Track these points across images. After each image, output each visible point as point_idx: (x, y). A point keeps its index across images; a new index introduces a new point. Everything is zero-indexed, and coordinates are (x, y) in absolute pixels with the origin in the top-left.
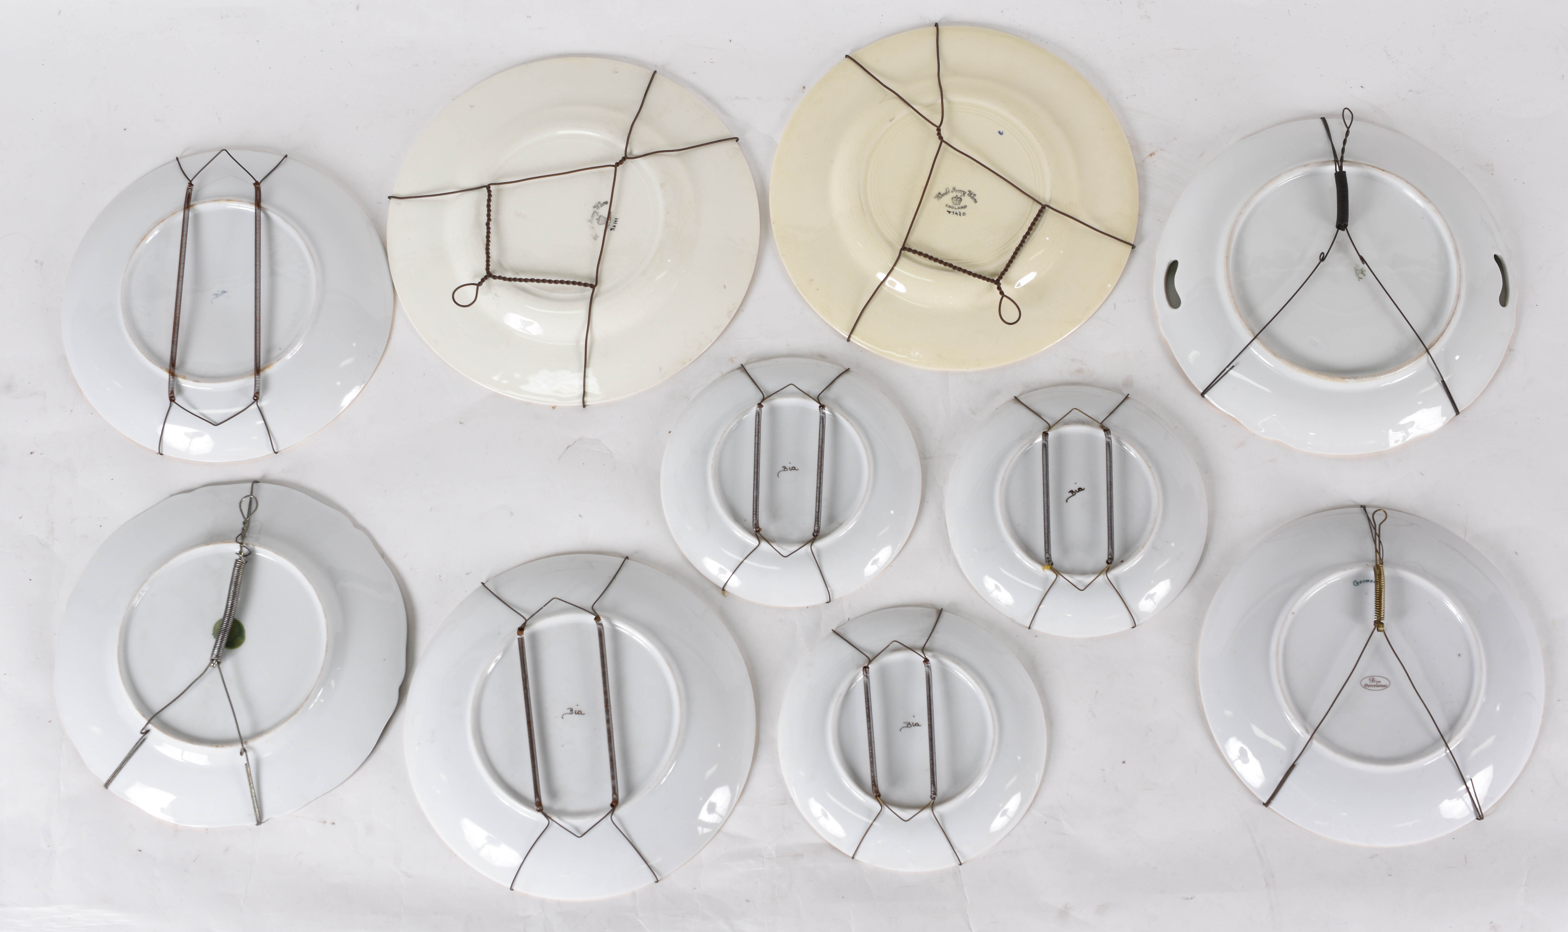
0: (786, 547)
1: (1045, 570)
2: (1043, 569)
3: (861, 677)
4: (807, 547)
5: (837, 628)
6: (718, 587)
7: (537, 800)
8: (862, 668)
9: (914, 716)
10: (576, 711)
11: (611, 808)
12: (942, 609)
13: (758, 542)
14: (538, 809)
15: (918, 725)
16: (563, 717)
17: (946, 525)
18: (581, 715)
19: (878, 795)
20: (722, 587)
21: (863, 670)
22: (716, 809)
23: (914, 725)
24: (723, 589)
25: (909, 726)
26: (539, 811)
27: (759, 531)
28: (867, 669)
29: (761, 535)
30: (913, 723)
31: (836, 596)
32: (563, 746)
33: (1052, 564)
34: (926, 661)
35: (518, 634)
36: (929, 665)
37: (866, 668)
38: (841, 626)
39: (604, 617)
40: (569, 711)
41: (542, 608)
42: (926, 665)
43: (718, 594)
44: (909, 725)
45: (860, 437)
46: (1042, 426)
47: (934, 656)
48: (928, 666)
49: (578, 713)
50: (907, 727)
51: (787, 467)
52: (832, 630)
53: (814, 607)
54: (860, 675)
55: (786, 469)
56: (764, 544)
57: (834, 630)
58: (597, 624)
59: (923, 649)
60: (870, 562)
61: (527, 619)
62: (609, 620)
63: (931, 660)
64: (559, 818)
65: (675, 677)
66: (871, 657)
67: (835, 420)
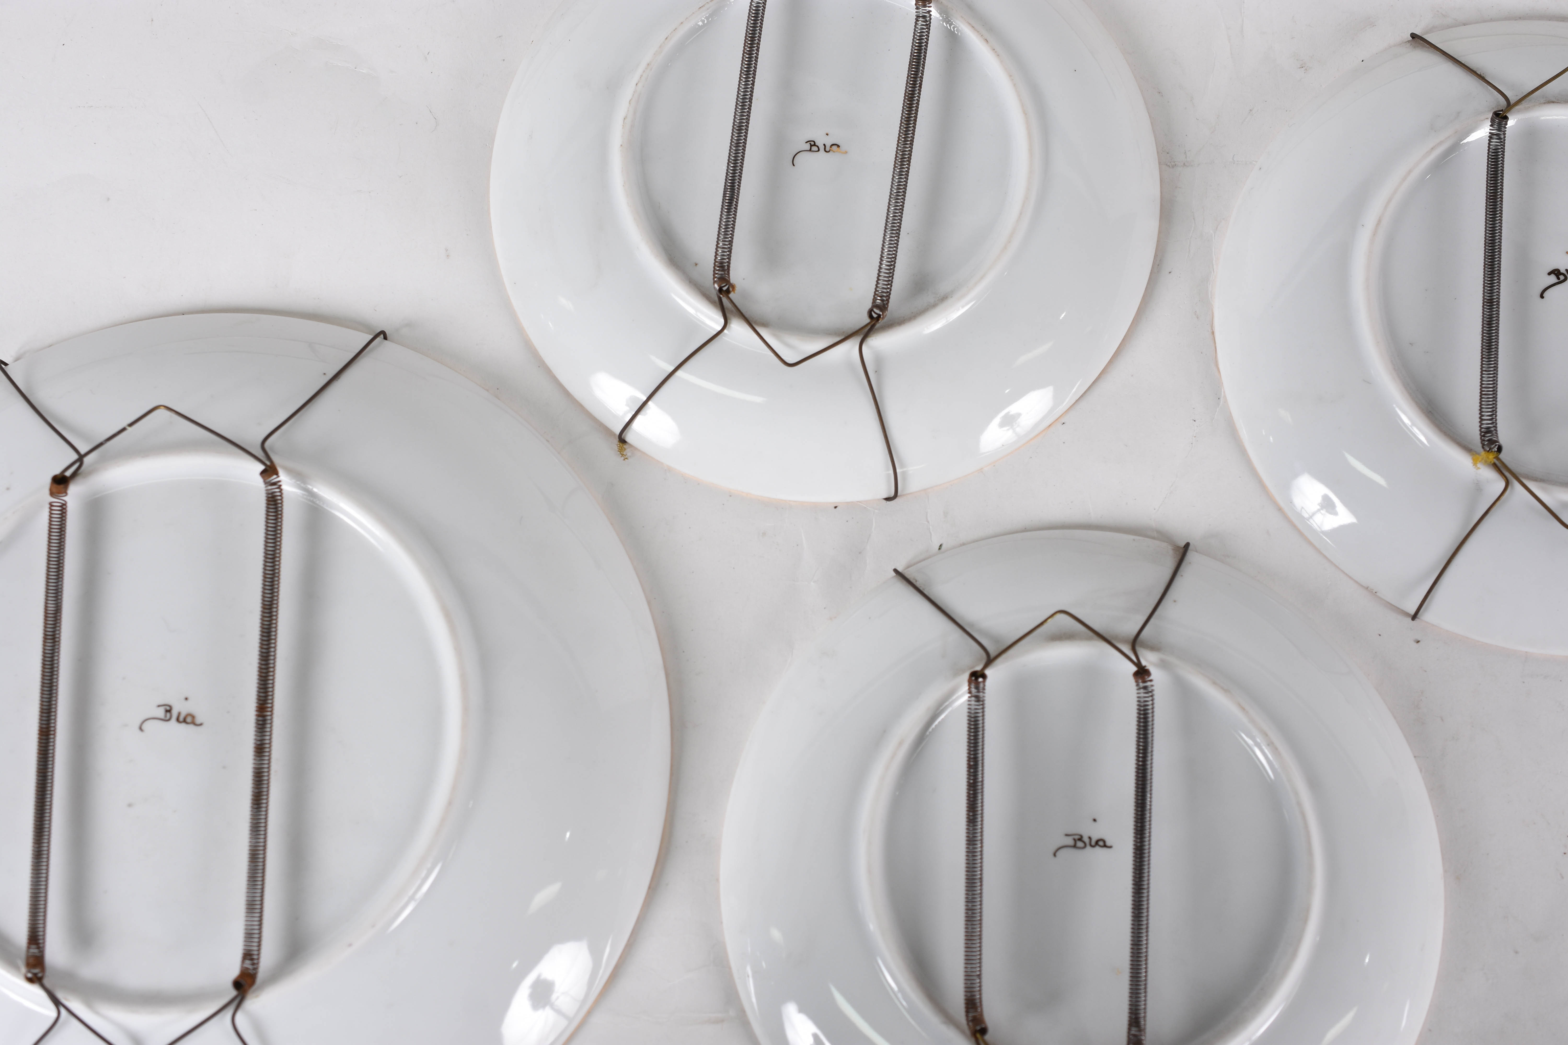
0: (794, 340)
1: (1479, 465)
2: (1475, 464)
3: (962, 698)
4: (850, 348)
5: (908, 567)
6: (607, 431)
7: (34, 950)
8: (966, 676)
9: (1095, 820)
10: (179, 714)
11: (233, 993)
12: (1187, 545)
13: (722, 321)
14: (30, 975)
15: (1105, 846)
16: (144, 727)
17: (1213, 333)
18: (192, 727)
19: (978, 1028)
20: (618, 431)
21: (970, 682)
22: (554, 997)
23: (1093, 843)
24: (622, 440)
25: (1080, 844)
26: (30, 980)
27: (728, 292)
28: (980, 680)
29: (731, 301)
30: (1090, 838)
31: (913, 483)
32: (130, 805)
33: (1500, 449)
34: (1142, 673)
35: (52, 494)
36: (1149, 684)
37: (977, 677)
38: (915, 564)
39: (290, 471)
40: (161, 713)
41: (124, 429)
42: (1141, 685)
43: (607, 450)
44: (1079, 842)
45: (1015, 85)
46: (1490, 101)
47: (1163, 665)
48: (1145, 688)
49: (185, 721)
50: (1075, 846)
51: (820, 143)
52: (896, 571)
53: (852, 506)
54: (960, 693)
55: (814, 148)
56: (738, 328)
57: (900, 569)
58: (265, 483)
59: (1135, 642)
60: (997, 420)
61: (83, 452)
62: (299, 477)
63: (1157, 675)
64: (89, 1004)
65: (458, 651)
66: (993, 650)
67: (953, 39)
